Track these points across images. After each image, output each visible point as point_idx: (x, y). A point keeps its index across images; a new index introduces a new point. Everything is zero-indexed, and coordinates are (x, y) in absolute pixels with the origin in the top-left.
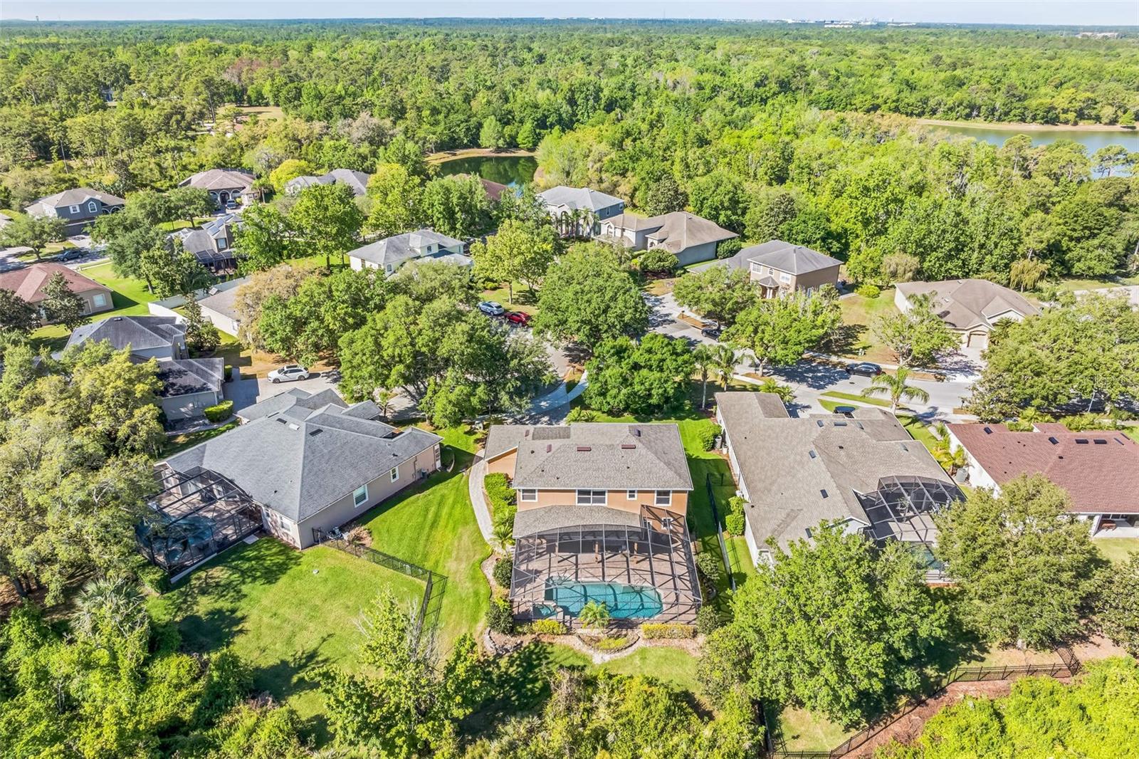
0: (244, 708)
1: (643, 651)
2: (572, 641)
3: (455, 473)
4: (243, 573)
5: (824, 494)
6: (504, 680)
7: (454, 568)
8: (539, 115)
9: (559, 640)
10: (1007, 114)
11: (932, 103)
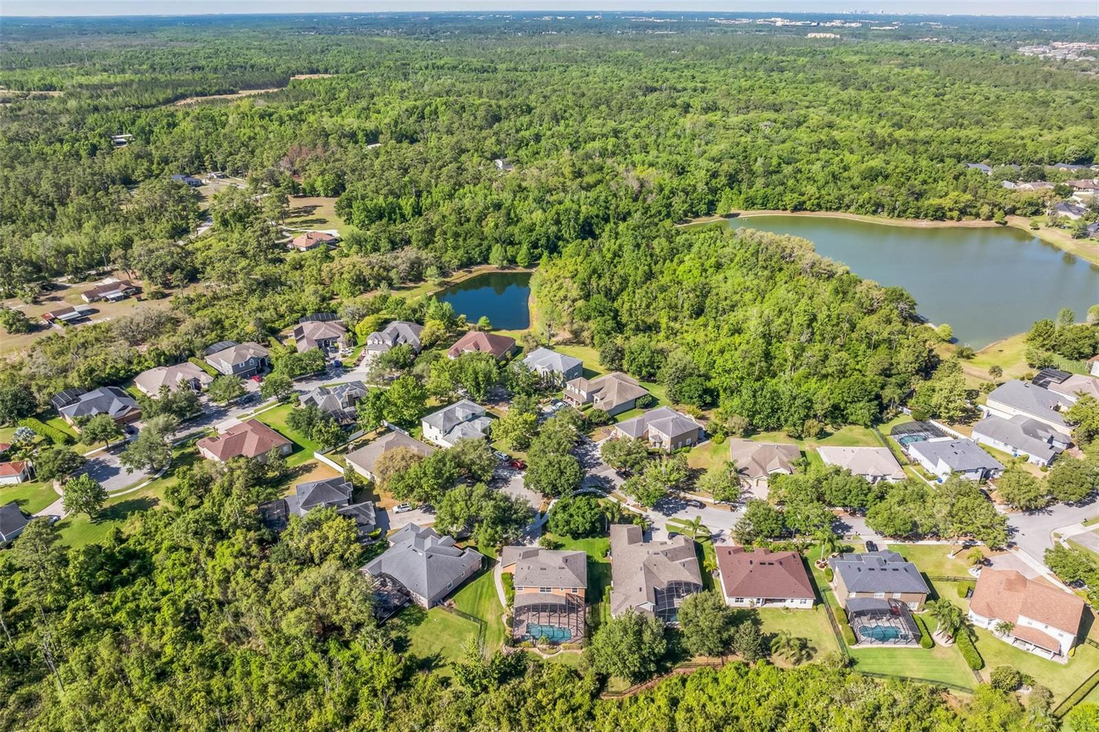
0: (420, 674)
1: (562, 654)
2: (536, 650)
3: (488, 570)
4: (406, 621)
5: (641, 589)
6: (510, 665)
7: (490, 617)
8: (533, 239)
9: (531, 649)
10: (904, 212)
11: (846, 200)
